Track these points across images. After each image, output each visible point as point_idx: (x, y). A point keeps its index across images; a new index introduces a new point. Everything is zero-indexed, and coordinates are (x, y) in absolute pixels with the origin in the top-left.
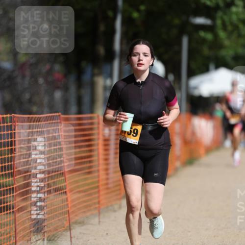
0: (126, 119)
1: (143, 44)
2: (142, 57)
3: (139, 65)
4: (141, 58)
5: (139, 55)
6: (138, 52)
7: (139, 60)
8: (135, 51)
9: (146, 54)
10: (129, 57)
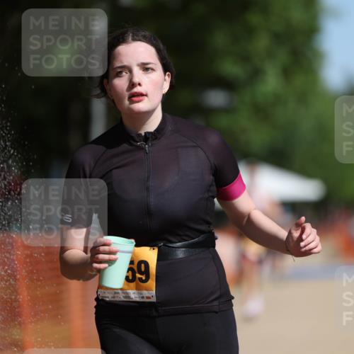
0: (112, 257)
1: (134, 40)
2: (138, 75)
3: (135, 99)
4: (136, 80)
5: (130, 71)
6: (125, 63)
7: (132, 85)
8: (118, 64)
9: (149, 66)
10: (105, 81)
